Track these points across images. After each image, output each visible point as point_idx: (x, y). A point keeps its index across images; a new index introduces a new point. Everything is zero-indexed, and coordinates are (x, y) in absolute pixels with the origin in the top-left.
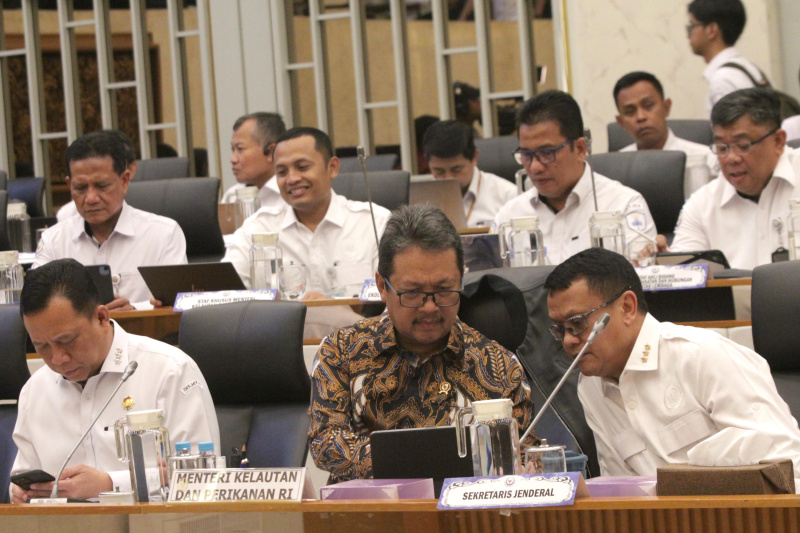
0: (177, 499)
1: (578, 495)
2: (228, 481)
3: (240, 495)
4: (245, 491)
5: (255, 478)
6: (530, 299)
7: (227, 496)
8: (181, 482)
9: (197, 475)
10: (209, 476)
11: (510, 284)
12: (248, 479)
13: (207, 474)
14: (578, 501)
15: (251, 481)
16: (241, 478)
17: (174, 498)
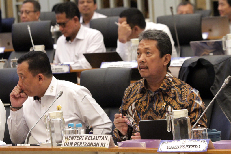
0: (64, 146)
1: (209, 148)
2: (83, 139)
3: (87, 145)
4: (89, 143)
5: (92, 138)
6: (216, 68)
7: (82, 145)
8: (66, 139)
9: (72, 137)
10: (76, 137)
11: (209, 62)
12: (90, 139)
13: (76, 136)
14: (209, 150)
15: (91, 139)
16: (88, 138)
17: (63, 145)
